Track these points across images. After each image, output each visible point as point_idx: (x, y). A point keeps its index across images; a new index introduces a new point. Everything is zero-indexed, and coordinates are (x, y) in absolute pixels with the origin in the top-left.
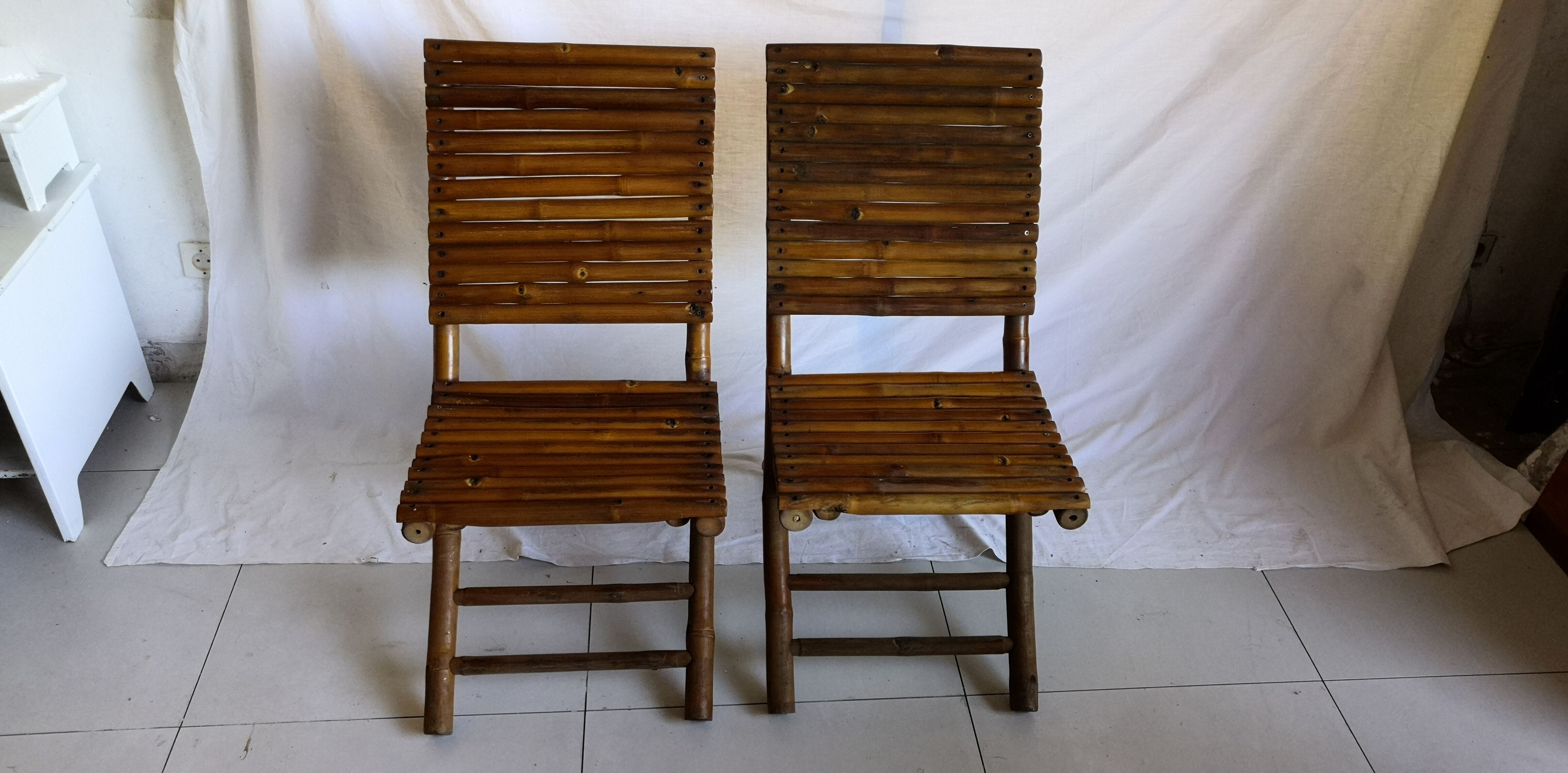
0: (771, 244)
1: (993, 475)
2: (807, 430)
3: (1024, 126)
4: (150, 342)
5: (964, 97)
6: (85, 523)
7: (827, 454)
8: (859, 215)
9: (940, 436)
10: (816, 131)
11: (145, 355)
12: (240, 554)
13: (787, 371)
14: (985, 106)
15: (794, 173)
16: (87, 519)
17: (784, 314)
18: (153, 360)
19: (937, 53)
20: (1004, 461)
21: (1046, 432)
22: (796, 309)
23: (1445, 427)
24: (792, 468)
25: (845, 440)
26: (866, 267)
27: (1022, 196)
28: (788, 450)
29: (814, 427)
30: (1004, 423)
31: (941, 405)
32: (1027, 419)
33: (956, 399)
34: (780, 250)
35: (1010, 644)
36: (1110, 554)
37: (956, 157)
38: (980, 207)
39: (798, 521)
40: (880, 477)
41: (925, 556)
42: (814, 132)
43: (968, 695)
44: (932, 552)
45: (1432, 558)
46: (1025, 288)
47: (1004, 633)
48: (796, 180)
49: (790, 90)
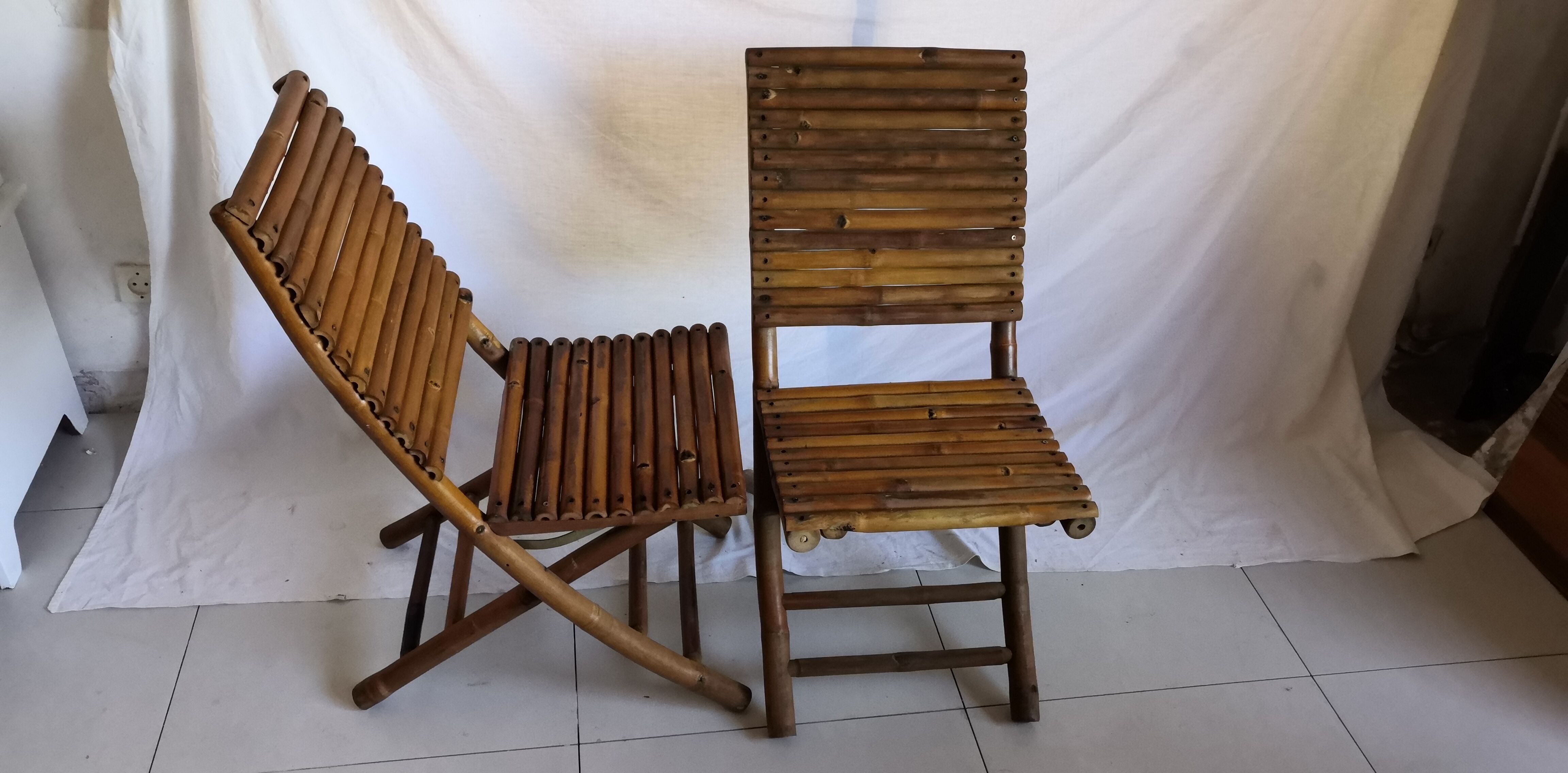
0: (756, 255)
1: (998, 487)
2: (804, 446)
3: (1008, 130)
4: (82, 372)
5: (948, 100)
6: (24, 566)
7: (827, 470)
8: (845, 223)
9: (939, 448)
10: (800, 137)
11: (78, 384)
12: (197, 595)
13: (775, 384)
14: (969, 110)
15: (778, 181)
16: (26, 562)
17: (771, 327)
18: (85, 390)
19: (920, 55)
20: (1007, 472)
21: (1043, 440)
22: (784, 321)
23: (1398, 417)
24: (795, 486)
25: (843, 455)
26: (853, 277)
27: (1006, 200)
28: (786, 467)
29: (810, 442)
30: (999, 432)
31: (935, 416)
32: (1022, 426)
33: (950, 408)
34: (766, 261)
35: (1009, 654)
36: (1092, 557)
37: (943, 161)
38: (967, 212)
39: (805, 541)
40: (887, 492)
41: (912, 566)
42: (798, 138)
43: (968, 708)
44: (919, 561)
45: (1402, 548)
46: (1012, 293)
47: (1002, 643)
48: (780, 189)
49: (773, 95)
